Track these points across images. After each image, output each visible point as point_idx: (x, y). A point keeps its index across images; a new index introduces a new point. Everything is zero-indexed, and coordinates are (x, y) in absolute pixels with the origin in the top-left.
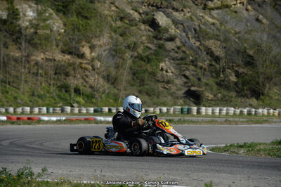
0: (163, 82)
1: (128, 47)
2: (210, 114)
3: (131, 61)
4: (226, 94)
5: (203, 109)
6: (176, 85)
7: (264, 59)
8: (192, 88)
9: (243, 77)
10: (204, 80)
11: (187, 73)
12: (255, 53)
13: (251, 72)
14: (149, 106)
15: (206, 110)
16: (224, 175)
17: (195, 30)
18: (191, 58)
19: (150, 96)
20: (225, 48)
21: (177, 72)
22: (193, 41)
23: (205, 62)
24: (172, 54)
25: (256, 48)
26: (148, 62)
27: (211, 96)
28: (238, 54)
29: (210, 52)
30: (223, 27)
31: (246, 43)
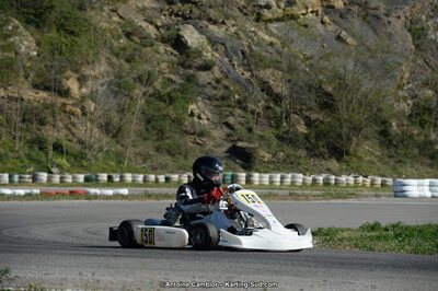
0: (193, 134)
1: (139, 79)
2: (267, 183)
3: (143, 101)
4: (292, 152)
5: (256, 176)
6: (214, 139)
7: (349, 98)
8: (239, 144)
9: (317, 127)
10: (257, 131)
11: (231, 120)
12: (335, 89)
13: (329, 119)
14: (172, 172)
15: (260, 178)
16: (287, 278)
17: (243, 53)
18: (237, 97)
19: (173, 155)
20: (289, 81)
21: (215, 118)
22: (240, 70)
23: (259, 103)
24: (208, 90)
25: (337, 81)
26: (170, 103)
27: (268, 157)
28: (309, 91)
29: (266, 88)
30: (286, 49)
31: (321, 73)
